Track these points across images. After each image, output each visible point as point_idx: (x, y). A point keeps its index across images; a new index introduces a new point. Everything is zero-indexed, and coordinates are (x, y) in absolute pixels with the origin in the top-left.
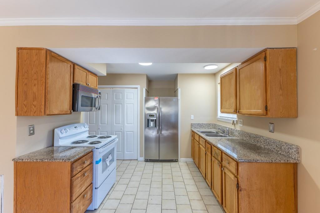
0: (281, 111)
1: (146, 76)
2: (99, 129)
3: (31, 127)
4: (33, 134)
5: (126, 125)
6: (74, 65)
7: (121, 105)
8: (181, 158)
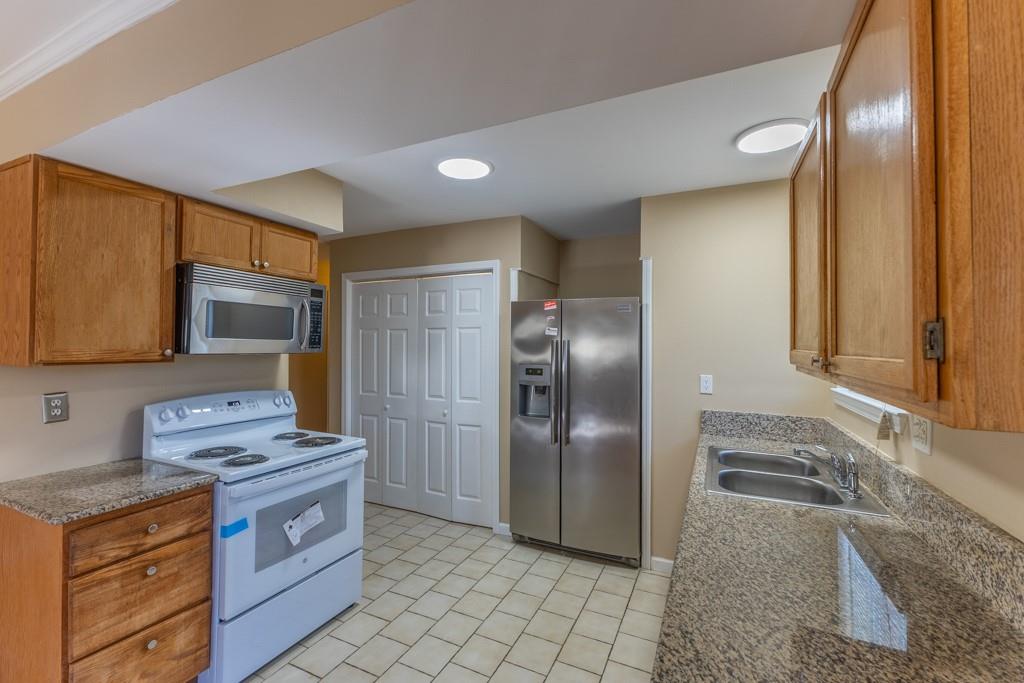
1: (520, 223)
2: (386, 409)
3: (57, 398)
4: (65, 417)
5: (459, 401)
6: (180, 201)
7: (443, 332)
8: (652, 554)
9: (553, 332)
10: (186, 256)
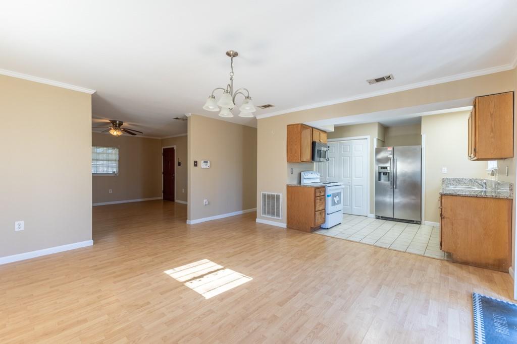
0: (492, 152)
1: (377, 124)
3: (292, 169)
4: (292, 173)
5: (355, 178)
6: (313, 128)
7: (349, 158)
8: (425, 220)
9: (391, 156)
10: (314, 140)
